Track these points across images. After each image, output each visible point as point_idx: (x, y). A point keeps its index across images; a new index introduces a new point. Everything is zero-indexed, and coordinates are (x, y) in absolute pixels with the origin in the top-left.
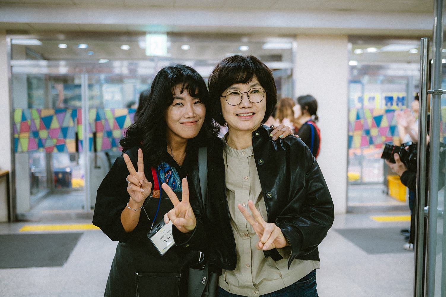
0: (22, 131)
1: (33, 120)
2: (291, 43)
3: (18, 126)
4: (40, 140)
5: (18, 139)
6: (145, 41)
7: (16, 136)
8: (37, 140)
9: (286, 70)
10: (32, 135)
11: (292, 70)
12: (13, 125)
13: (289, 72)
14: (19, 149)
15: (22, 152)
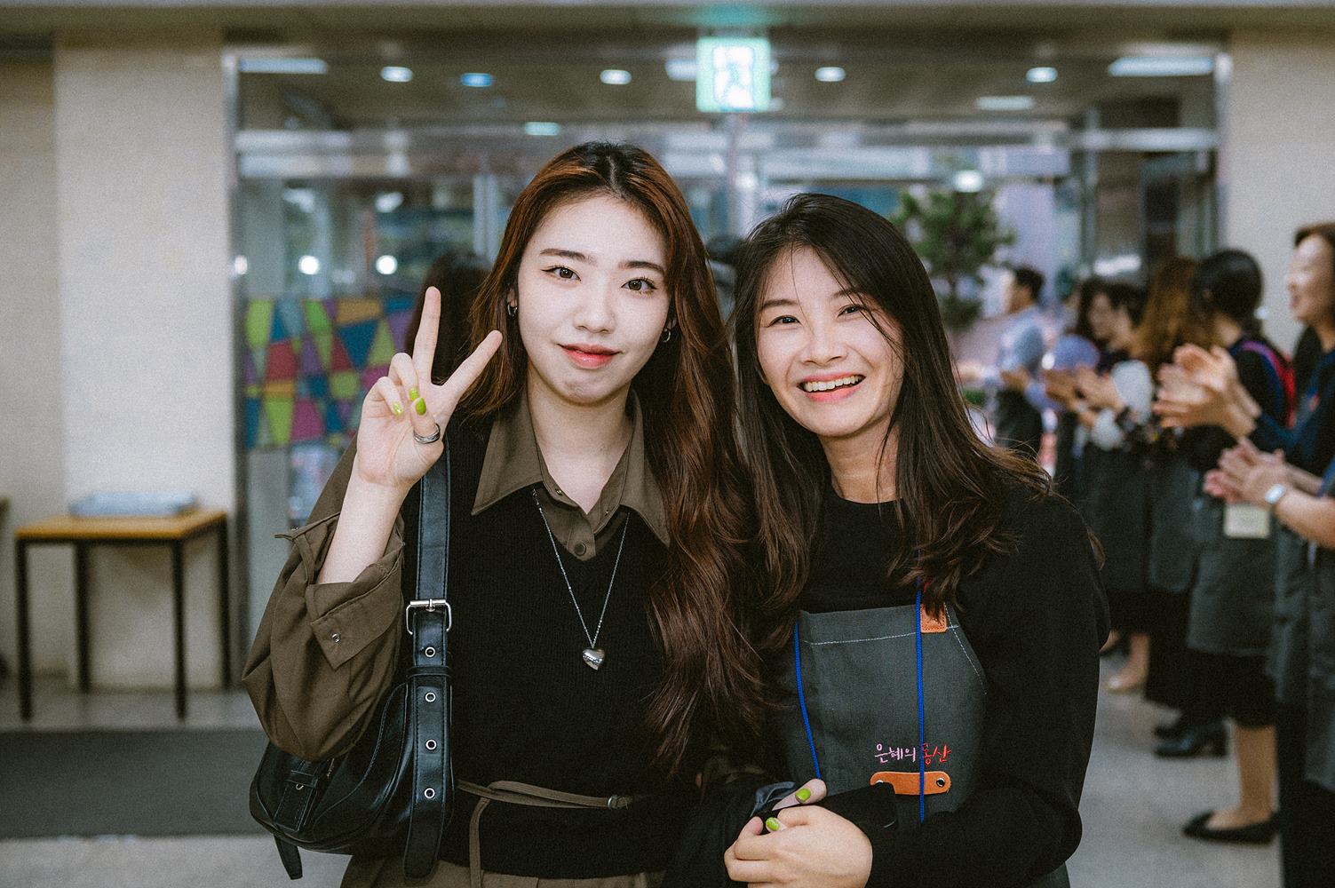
0: (273, 374)
1: (308, 337)
2: (1213, 59)
3: (260, 358)
4: (334, 404)
5: (259, 402)
6: (693, 58)
7: (253, 391)
8: (321, 406)
9: (1192, 154)
10: (304, 389)
11: (1213, 156)
12: (242, 352)
13: (1202, 164)
14: (263, 439)
15: (272, 447)
